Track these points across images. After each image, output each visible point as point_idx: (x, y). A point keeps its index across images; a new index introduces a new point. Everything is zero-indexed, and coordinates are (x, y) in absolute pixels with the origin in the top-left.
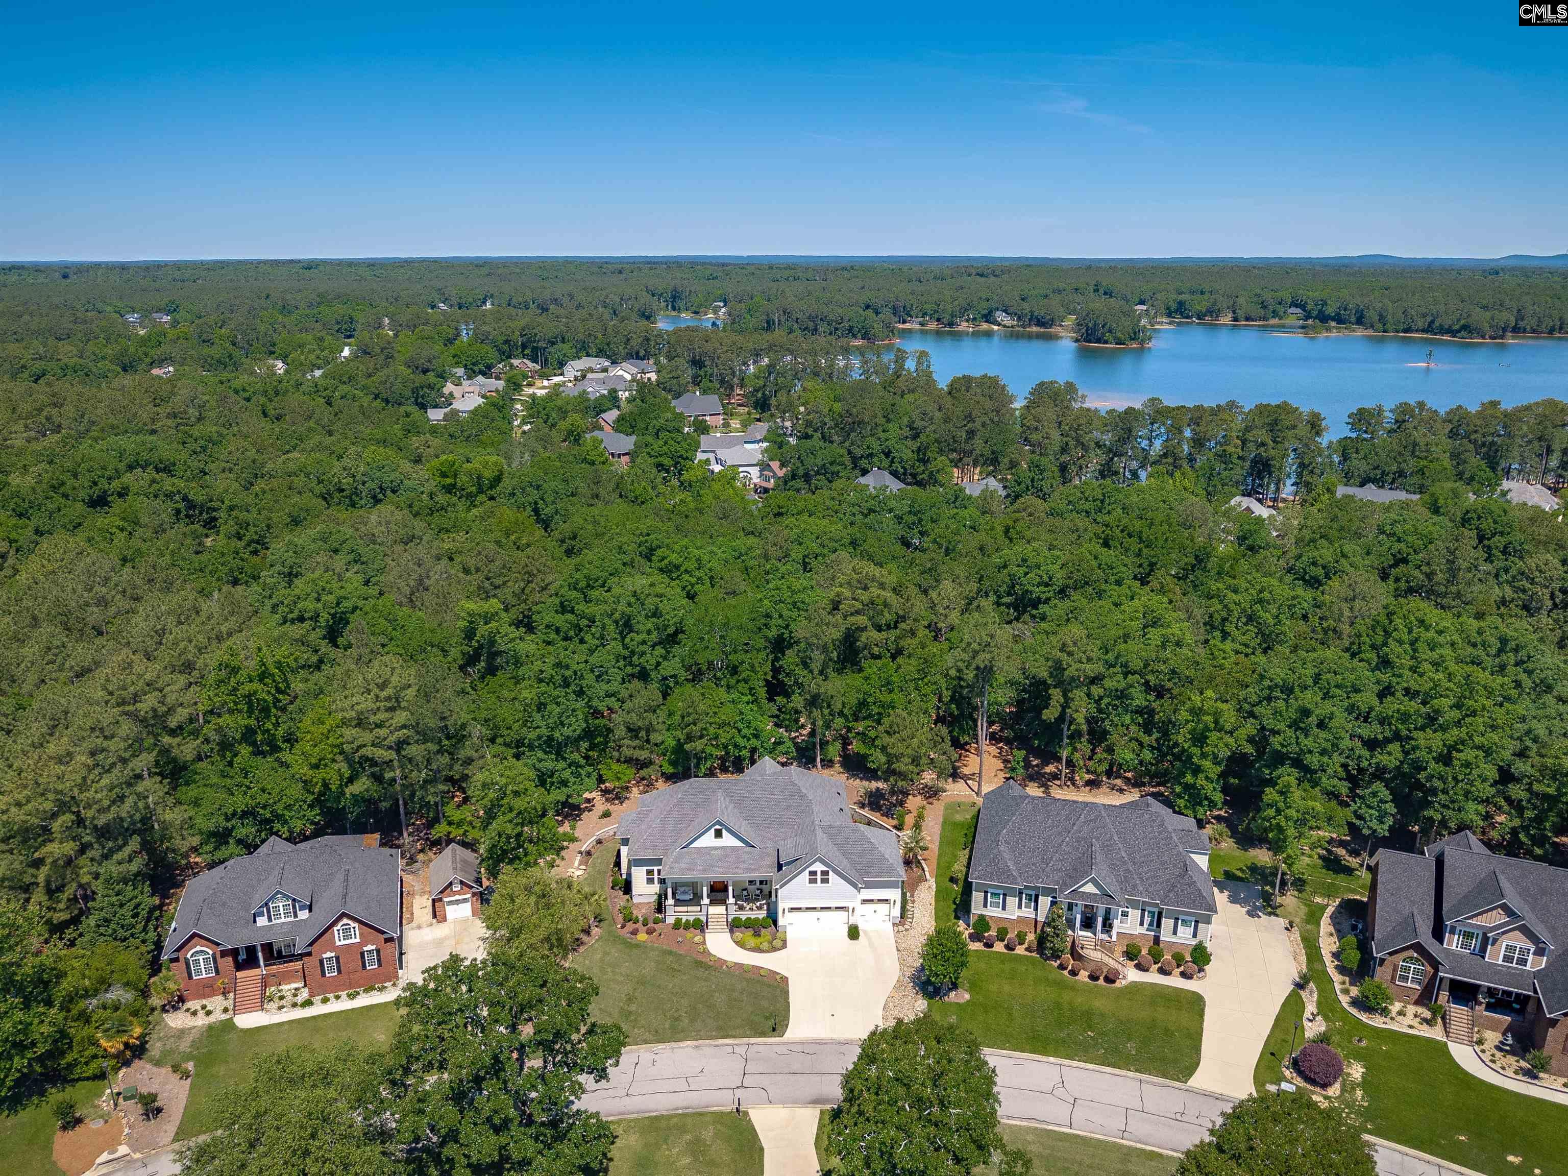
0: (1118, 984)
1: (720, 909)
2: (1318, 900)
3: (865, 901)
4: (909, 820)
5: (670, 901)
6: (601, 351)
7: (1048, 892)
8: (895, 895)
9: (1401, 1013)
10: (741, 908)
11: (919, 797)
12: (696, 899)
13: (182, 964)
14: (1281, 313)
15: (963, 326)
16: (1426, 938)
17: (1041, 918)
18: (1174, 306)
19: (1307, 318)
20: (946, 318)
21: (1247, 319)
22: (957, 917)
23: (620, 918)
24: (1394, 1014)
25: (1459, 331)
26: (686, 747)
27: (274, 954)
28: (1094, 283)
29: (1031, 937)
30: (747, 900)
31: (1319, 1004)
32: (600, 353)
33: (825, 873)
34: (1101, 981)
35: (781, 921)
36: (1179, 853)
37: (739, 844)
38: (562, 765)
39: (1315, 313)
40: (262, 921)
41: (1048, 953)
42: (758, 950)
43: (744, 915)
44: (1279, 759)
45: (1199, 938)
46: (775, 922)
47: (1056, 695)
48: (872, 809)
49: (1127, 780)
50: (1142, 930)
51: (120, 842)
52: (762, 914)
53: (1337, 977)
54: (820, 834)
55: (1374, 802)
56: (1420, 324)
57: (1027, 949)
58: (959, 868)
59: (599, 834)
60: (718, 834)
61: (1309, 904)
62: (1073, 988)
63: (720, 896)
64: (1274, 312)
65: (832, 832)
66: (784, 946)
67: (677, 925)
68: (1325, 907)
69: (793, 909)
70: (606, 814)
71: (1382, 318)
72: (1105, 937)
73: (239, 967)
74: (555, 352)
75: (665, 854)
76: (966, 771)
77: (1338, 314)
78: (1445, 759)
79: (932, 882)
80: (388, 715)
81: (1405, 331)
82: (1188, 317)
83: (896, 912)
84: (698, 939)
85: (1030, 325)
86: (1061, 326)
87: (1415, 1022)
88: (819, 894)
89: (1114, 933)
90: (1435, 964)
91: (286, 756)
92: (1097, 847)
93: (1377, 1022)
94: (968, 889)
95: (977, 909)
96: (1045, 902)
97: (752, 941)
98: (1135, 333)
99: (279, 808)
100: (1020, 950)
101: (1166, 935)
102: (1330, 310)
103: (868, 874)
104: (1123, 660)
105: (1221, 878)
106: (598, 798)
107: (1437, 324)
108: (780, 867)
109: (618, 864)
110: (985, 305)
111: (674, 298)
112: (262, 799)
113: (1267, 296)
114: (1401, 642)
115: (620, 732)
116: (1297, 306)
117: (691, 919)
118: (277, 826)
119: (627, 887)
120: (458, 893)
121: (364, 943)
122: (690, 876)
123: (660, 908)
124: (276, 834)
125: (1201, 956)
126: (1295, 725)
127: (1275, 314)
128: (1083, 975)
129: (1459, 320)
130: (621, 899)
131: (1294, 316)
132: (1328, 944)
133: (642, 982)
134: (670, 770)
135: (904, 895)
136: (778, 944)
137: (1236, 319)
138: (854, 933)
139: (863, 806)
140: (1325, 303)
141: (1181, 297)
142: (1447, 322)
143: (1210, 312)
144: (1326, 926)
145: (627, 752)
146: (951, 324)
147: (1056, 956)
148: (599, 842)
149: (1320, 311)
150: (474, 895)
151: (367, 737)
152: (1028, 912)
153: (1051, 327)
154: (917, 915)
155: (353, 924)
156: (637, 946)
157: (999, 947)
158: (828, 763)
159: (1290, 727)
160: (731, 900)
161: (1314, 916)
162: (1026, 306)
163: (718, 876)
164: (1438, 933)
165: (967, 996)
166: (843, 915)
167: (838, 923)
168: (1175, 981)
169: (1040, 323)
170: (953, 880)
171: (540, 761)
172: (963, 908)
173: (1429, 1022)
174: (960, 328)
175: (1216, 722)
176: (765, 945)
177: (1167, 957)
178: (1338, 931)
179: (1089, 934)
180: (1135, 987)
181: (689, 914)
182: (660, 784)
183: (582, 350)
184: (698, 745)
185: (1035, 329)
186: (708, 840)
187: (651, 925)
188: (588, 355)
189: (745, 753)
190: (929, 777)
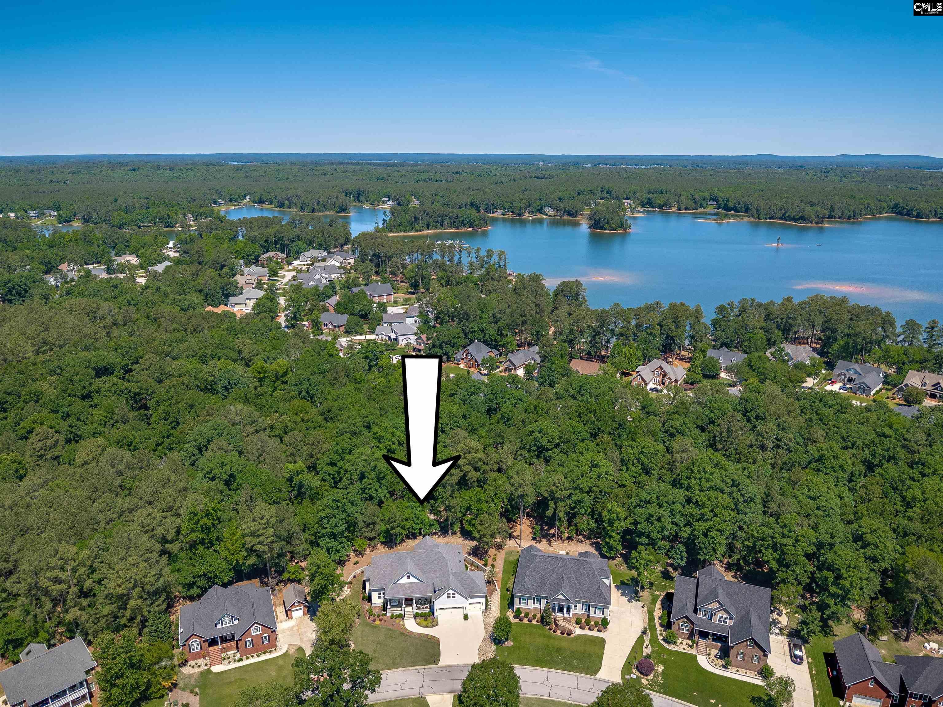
0: (572, 636)
1: (409, 609)
2: (657, 593)
3: (470, 604)
4: (490, 561)
5: (389, 607)
6: (321, 245)
7: (545, 598)
8: (483, 600)
9: (681, 643)
10: (419, 608)
11: (494, 549)
12: (399, 605)
13: (187, 646)
14: (705, 205)
15: (527, 216)
16: (690, 613)
17: (542, 608)
18: (645, 201)
19: (719, 208)
20: (517, 211)
21: (686, 209)
22: (509, 608)
23: (367, 614)
24: (678, 644)
25: (799, 219)
26: (391, 532)
27: (224, 640)
28: (601, 186)
29: (538, 616)
30: (421, 604)
31: (650, 640)
32: (320, 247)
33: (453, 594)
34: (565, 635)
35: (436, 614)
36: (598, 580)
37: (417, 581)
38: (337, 543)
39: (723, 206)
40: (219, 626)
41: (545, 623)
42: (426, 627)
43: (420, 611)
44: (641, 534)
45: (605, 615)
46: (433, 614)
47: (551, 504)
48: (474, 556)
49: (584, 536)
50: (583, 612)
51: (158, 596)
52: (427, 611)
53: (658, 628)
54: (451, 576)
55: (679, 552)
56: (779, 214)
57: (537, 621)
58: (510, 585)
59: (354, 574)
60: (408, 577)
61: (653, 595)
62: (554, 638)
63: (410, 602)
64: (700, 205)
65: (457, 575)
66: (437, 625)
67: (392, 617)
68: (660, 595)
69: (440, 609)
70: (356, 563)
71: (757, 210)
72: (568, 616)
73: (210, 645)
74: (294, 247)
75: (386, 587)
76: (515, 534)
77: (735, 207)
78: (705, 535)
79: (499, 591)
80: (264, 531)
81: (770, 218)
82: (653, 207)
83: (484, 607)
84: (401, 623)
85: (564, 215)
86: (581, 215)
87: (686, 647)
88: (451, 602)
89: (571, 614)
90: (693, 624)
91: (217, 547)
92: (564, 578)
93: (672, 647)
94: (513, 597)
95: (517, 605)
96: (544, 602)
97: (424, 623)
98: (622, 224)
99: (218, 572)
100: (534, 622)
101: (592, 614)
102: (731, 205)
103: (471, 593)
104: (581, 486)
105: (619, 584)
106: (352, 554)
107: (787, 215)
108: (435, 592)
109: (364, 588)
110: (539, 203)
111: (359, 194)
112: (211, 569)
113: (697, 196)
114: (695, 478)
115: (361, 525)
116: (714, 200)
117: (398, 614)
118: (216, 580)
119: (369, 599)
120: (298, 606)
121: (263, 633)
122: (397, 597)
123: (384, 608)
124: (216, 583)
125: (605, 623)
126: (647, 520)
127: (701, 206)
128: (558, 632)
129: (799, 213)
130: (367, 606)
131: (711, 208)
132: (658, 613)
133: (379, 643)
134: (384, 540)
135: (487, 600)
136: (434, 623)
137: (679, 209)
138: (466, 617)
139: (470, 555)
140: (728, 201)
141: (650, 196)
142: (791, 213)
143: (665, 204)
144: (658, 605)
145: (365, 534)
146: (520, 215)
147: (548, 624)
148: (354, 577)
149: (726, 204)
150: (304, 607)
151: (255, 540)
152: (537, 606)
153: (575, 216)
154: (493, 607)
155: (259, 626)
156: (376, 627)
157: (526, 621)
158: (454, 533)
159: (645, 521)
160: (414, 605)
161: (654, 602)
162: (562, 205)
163: (409, 596)
164: (696, 611)
165: (512, 643)
166: (461, 610)
167: (460, 614)
168: (595, 633)
169: (570, 214)
170: (508, 590)
171: (328, 543)
172: (511, 604)
173: (691, 646)
174: (525, 217)
175: (617, 517)
176: (429, 625)
177: (592, 623)
178: (663, 607)
179: (561, 615)
180: (579, 636)
181: (397, 612)
182: (379, 546)
183: (310, 245)
184: (397, 530)
185: (567, 217)
186: (404, 580)
187: (381, 617)
188: (313, 248)
189: (417, 531)
190: (499, 539)
